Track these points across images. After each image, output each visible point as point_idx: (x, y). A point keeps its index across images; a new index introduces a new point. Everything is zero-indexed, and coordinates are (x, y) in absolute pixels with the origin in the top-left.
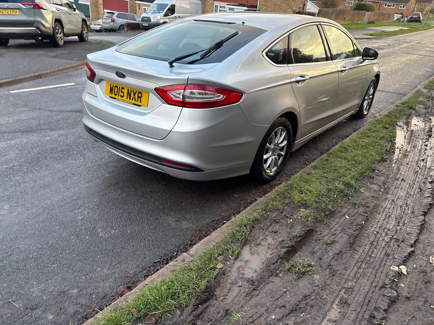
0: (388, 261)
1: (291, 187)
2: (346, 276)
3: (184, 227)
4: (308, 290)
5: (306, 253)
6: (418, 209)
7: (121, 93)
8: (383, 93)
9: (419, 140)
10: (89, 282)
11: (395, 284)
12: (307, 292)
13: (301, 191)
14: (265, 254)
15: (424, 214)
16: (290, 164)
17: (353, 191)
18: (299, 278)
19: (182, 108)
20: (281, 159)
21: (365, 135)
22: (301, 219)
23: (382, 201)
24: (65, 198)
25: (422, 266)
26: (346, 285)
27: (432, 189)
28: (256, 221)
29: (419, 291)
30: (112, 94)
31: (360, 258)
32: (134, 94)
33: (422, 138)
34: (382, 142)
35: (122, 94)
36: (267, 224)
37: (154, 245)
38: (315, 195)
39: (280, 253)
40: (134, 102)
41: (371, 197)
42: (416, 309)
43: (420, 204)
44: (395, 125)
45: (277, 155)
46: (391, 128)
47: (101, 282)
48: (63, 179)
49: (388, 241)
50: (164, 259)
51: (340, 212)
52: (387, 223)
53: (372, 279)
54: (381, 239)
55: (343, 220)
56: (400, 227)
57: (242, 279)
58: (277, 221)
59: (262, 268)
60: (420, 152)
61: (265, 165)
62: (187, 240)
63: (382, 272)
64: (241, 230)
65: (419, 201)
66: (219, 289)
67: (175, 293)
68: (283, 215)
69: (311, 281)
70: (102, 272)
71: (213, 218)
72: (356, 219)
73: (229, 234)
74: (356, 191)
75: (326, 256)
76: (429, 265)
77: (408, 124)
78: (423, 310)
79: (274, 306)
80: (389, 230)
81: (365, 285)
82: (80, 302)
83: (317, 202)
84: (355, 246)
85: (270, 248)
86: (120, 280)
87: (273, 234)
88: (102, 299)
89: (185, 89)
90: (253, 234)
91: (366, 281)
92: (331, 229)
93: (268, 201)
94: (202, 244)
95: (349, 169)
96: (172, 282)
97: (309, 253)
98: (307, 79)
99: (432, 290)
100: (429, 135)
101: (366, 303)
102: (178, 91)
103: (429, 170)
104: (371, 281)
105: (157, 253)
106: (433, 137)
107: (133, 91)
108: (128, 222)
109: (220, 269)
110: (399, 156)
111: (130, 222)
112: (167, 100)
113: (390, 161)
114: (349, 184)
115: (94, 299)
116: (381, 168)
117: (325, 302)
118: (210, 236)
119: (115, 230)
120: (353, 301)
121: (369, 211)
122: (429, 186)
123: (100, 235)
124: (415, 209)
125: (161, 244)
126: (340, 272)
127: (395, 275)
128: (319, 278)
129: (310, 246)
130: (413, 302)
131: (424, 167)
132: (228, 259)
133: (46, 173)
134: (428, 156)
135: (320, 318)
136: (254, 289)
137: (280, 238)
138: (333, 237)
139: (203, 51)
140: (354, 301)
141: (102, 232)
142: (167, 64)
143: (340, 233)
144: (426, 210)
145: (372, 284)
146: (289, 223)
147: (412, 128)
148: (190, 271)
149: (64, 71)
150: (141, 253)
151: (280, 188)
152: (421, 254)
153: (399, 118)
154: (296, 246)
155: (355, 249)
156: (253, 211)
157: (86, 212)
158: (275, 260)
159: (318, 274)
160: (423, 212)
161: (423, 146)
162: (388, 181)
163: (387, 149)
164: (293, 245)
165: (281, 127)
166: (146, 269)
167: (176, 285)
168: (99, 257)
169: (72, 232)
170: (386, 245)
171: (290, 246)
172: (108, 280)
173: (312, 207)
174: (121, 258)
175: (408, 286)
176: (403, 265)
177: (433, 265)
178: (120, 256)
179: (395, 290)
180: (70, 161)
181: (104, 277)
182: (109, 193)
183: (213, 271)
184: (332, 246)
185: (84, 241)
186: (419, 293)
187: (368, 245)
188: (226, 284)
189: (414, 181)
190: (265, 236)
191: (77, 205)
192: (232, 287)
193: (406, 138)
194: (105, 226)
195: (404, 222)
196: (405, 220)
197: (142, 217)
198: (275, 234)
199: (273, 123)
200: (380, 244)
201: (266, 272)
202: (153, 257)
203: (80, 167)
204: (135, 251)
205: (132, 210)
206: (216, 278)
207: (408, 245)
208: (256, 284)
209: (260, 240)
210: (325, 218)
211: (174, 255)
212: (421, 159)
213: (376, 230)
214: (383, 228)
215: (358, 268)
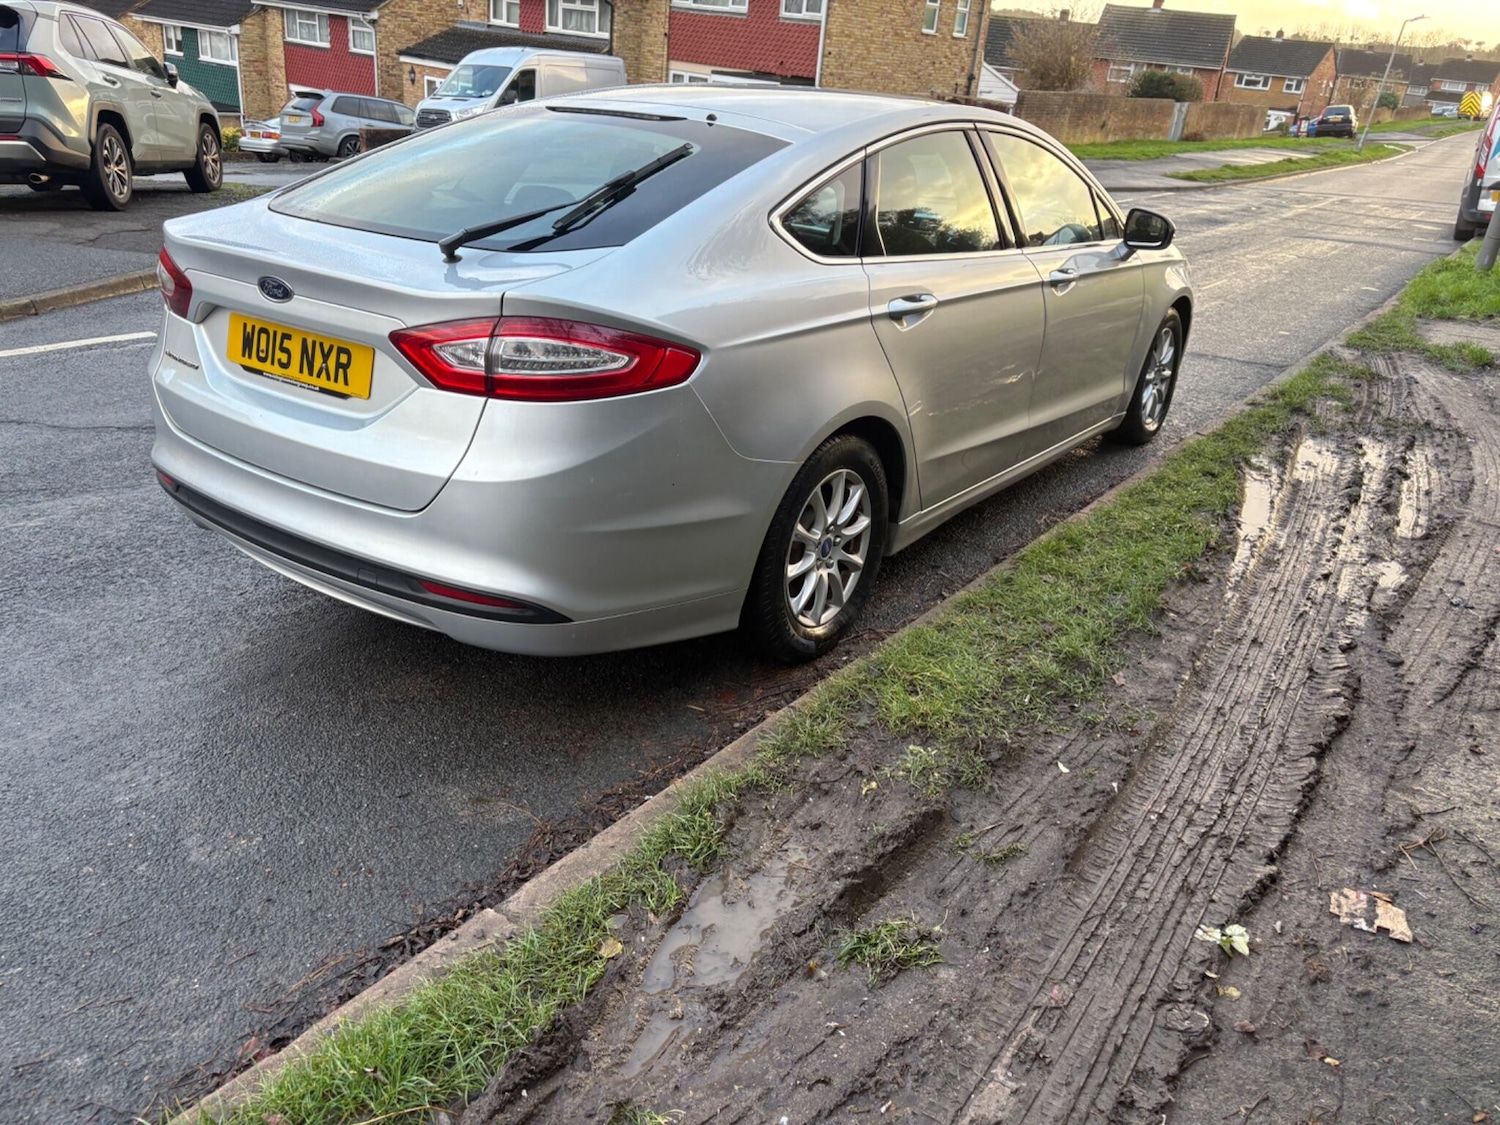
0: (1189, 910)
1: (880, 673)
2: (1044, 966)
3: (502, 820)
4: (911, 1022)
5: (917, 894)
6: (1298, 738)
7: (279, 355)
8: (1215, 362)
9: (1319, 512)
10: (133, 1028)
12: (907, 1028)
13: (911, 683)
14: (774, 904)
15: (1316, 750)
16: (887, 599)
17: (1087, 683)
18: (886, 982)
19: (483, 399)
20: (853, 578)
21: (1140, 498)
22: (906, 778)
23: (1183, 713)
24: (76, 732)
25: (1303, 924)
26: (1043, 1000)
27: (1347, 671)
28: (752, 789)
29: (1290, 1011)
30: (250, 357)
31: (1095, 903)
32: (326, 357)
33: (1327, 504)
34: (1198, 519)
35: (284, 358)
36: (790, 801)
37: (386, 888)
38: (958, 698)
39: (823, 896)
40: (323, 382)
41: (1149, 700)
42: (1278, 1073)
43: (1307, 719)
44: (1242, 464)
45: (835, 566)
47: (178, 1026)
48: (76, 665)
49: (1192, 843)
50: (418, 935)
51: (1041, 753)
53: (1131, 975)
54: (1171, 838)
55: (1050, 779)
56: (1235, 798)
57: (685, 992)
58: (825, 787)
59: (760, 952)
60: (1317, 552)
61: (793, 601)
62: (506, 865)
63: (1166, 950)
64: (694, 821)
65: (1306, 710)
66: (599, 1031)
67: (439, 1050)
68: (845, 766)
69: (924, 989)
70: (184, 991)
71: (606, 786)
72: (1092, 775)
73: (654, 839)
74: (1099, 680)
75: (983, 904)
76: (1328, 922)
77: (1283, 460)
78: (1299, 1075)
79: (791, 1081)
80: (1198, 808)
81: (1107, 993)
82: (95, 1101)
83: (965, 721)
84: (1083, 865)
85: (793, 882)
86: (249, 1018)
87: (809, 834)
88: (176, 1087)
89: (492, 336)
91: (1110, 981)
92: (1005, 812)
93: (798, 720)
94: (553, 876)
95: (1078, 608)
96: (431, 1012)
97: (926, 893)
98: (928, 309)
99: (1333, 1004)
100: (1350, 496)
101: (1105, 1057)
102: (470, 344)
103: (1342, 609)
104: (1128, 979)
105: (396, 914)
107: (321, 345)
108: (302, 808)
109: (612, 961)
110: (1247, 565)
111: (306, 810)
112: (435, 375)
113: (1219, 580)
114: (1074, 657)
115: (145, 1088)
116: (1186, 606)
117: (966, 1058)
118: (587, 847)
119: (251, 839)
120: (1062, 1052)
121: (1136, 747)
122: (1338, 660)
123: (192, 859)
124: (1287, 735)
125: (411, 883)
126: (1027, 954)
127: (1208, 956)
128: (953, 977)
129: (933, 870)
130: (1268, 1047)
131: (1327, 601)
132: (643, 925)
133: (15, 646)
134: (1344, 563)
135: (945, 1117)
136: (723, 1026)
137: (830, 845)
138: (1011, 838)
139: (564, 206)
140: (1066, 1052)
141: (201, 845)
142: (436, 252)
143: (1037, 822)
144: (1324, 740)
145: (1129, 990)
146: (866, 795)
147: (1297, 475)
148: (499, 972)
149: (122, 292)
150: (337, 916)
151: (845, 675)
152: (1301, 886)
153: (1256, 443)
154: (880, 870)
155: (1081, 876)
156: (745, 756)
157: (148, 777)
158: (807, 921)
159: (951, 966)
160: (1315, 745)
161: (1330, 531)
162: (1208, 645)
163: (1208, 544)
164: (868, 869)
165: (845, 471)
166: (347, 974)
167: (443, 1023)
168: (177, 936)
169: (87, 851)
170: (1185, 858)
171: (859, 870)
172: (205, 1017)
173: (944, 737)
174: (260, 938)
175: (1252, 994)
176: (1237, 923)
177: (1341, 920)
178: (258, 931)
179: (1205, 1009)
180: (111, 599)
181: (190, 1009)
182: (241, 708)
183: (585, 966)
184: (1007, 867)
185: (128, 883)
186: (1287, 1017)
187: (1125, 859)
188: (628, 1013)
189: (1291, 646)
190: (779, 842)
191: (118, 755)
192: (646, 1021)
193: (1276, 506)
194: (214, 824)
195: (1249, 780)
196: (1255, 773)
197: (353, 791)
198: (815, 832)
199: (814, 453)
200: (1164, 856)
201: (773, 965)
202: (380, 929)
203: (144, 620)
204: (314, 909)
205: (319, 766)
206: (593, 991)
207: (1257, 856)
208: (732, 1009)
209: (762, 855)
210: (987, 773)
211: (457, 917)
212: (1319, 572)
213: (1158, 810)
214: (1179, 801)
215: (1088, 937)
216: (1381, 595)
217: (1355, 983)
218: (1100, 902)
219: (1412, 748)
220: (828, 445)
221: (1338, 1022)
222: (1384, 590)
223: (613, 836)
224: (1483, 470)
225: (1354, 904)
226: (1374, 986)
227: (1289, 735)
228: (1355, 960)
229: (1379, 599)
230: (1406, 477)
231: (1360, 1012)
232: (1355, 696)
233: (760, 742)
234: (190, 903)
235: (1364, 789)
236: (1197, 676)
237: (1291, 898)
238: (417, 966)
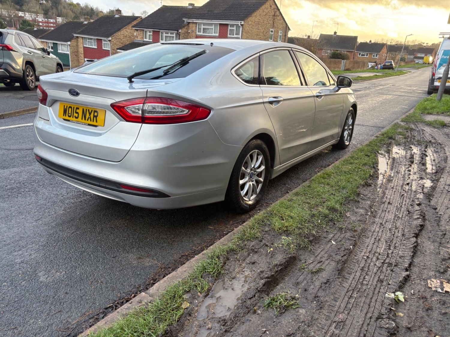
0: (382, 288)
1: (271, 214)
2: (335, 307)
3: (147, 264)
4: (291, 328)
5: (289, 284)
6: (408, 232)
7: (75, 114)
8: (363, 126)
9: (402, 166)
11: (393, 313)
12: (290, 330)
13: (281, 217)
14: (241, 289)
15: (415, 235)
16: (271, 193)
17: (338, 216)
18: (281, 314)
19: (141, 124)
20: (260, 186)
21: (347, 162)
22: (282, 247)
23: (370, 225)
24: (5, 239)
25: (421, 291)
26: (336, 319)
27: (420, 211)
28: (231, 251)
29: (421, 320)
30: (66, 116)
31: (350, 286)
32: (90, 114)
33: (404, 164)
34: (365, 168)
35: (77, 115)
36: (244, 255)
37: (107, 288)
38: (297, 221)
39: (258, 285)
40: (89, 122)
41: (358, 221)
43: (410, 226)
44: (376, 153)
45: (254, 181)
46: (373, 155)
48: (6, 219)
49: (380, 265)
50: (118, 303)
51: (325, 238)
52: (377, 246)
53: (366, 310)
54: (372, 264)
55: (330, 246)
56: (391, 251)
57: (212, 319)
58: (256, 250)
59: (237, 305)
60: (404, 177)
61: (242, 192)
62: (149, 279)
63: (376, 301)
64: (212, 262)
65: (409, 223)
66: (182, 334)
68: (262, 244)
69: (295, 316)
70: (35, 324)
71: (182, 253)
72: (343, 245)
73: (199, 268)
74: (342, 215)
75: (312, 287)
76: (428, 290)
77: (389, 152)
80: (379, 254)
81: (358, 316)
83: (300, 228)
84: (345, 273)
85: (247, 281)
86: (58, 333)
87: (251, 265)
89: (144, 103)
91: (359, 312)
92: (316, 257)
93: (245, 229)
94: (165, 281)
95: (332, 194)
96: (122, 329)
97: (292, 284)
98: (280, 101)
99: (435, 317)
100: (411, 161)
102: (137, 106)
103: (415, 193)
104: (365, 311)
105: (110, 296)
106: (415, 163)
107: (89, 110)
108: (79, 262)
109: (186, 309)
110: (383, 181)
111: (81, 263)
112: (125, 117)
113: (375, 185)
114: (333, 208)
116: (366, 193)
118: (177, 271)
119: (61, 273)
121: (356, 235)
122: (417, 208)
123: (41, 280)
125: (116, 286)
126: (329, 303)
127: (391, 303)
128: (304, 312)
129: (294, 277)
130: (415, 333)
131: (409, 191)
132: (197, 297)
134: (412, 180)
136: (226, 331)
137: (259, 269)
138: (319, 265)
139: (167, 66)
141: (44, 275)
142: (126, 80)
143: (327, 260)
144: (417, 232)
145: (366, 315)
146: (269, 253)
147: (393, 156)
148: (147, 314)
150: (90, 298)
151: (259, 215)
152: (418, 278)
153: (380, 147)
154: (277, 276)
155: (344, 277)
156: (228, 241)
157: (27, 253)
158: (253, 294)
159: (303, 308)
160: (414, 234)
161: (406, 171)
162: (374, 204)
163: (370, 174)
164: (273, 276)
165: (257, 150)
166: (93, 317)
167: (126, 333)
168: (34, 305)
169: (5, 278)
170: (378, 270)
171: (270, 276)
172: (42, 334)
173: (294, 233)
174: (63, 306)
175: (407, 315)
176: (399, 291)
177: (433, 289)
178: (62, 304)
179: (393, 320)
180: (20, 199)
181: (37, 331)
182: (60, 231)
183: (177, 311)
184: (319, 274)
185: (18, 288)
186: (420, 322)
187: (358, 271)
188: (192, 327)
189: (401, 204)
190: (241, 268)
191: (18, 246)
192: (198, 330)
193: (389, 164)
194: (49, 268)
195: (395, 245)
196: (396, 243)
197: (97, 256)
198: (253, 265)
199: (247, 144)
200: (371, 270)
201: (242, 309)
202: (105, 302)
203: (30, 204)
204: (82, 296)
205: (86, 248)
206: (179, 320)
207: (402, 269)
208: (229, 325)
209: (236, 273)
210: (309, 244)
211: (132, 297)
212: (406, 183)
213: (366, 255)
214: (373, 252)
215: (349, 297)
217: (441, 310)
218: (351, 285)
219: (445, 234)
220: (251, 142)
221: (438, 323)
222: (427, 188)
223: (185, 267)
224: (449, 154)
225: (436, 284)
226: (448, 311)
227: (405, 231)
228: (440, 302)
229: (425, 190)
230: (427, 156)
231: (445, 320)
232: (424, 219)
233: (233, 237)
234: (39, 294)
235: (432, 247)
236: (372, 214)
237: (415, 283)
238: (117, 313)
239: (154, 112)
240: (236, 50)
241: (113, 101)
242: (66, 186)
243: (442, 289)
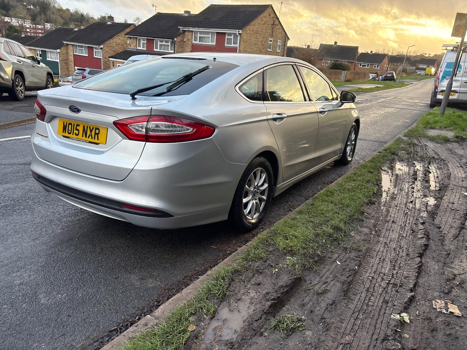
0: (387, 309)
1: (275, 233)
2: (342, 329)
3: (151, 286)
5: (295, 306)
6: (413, 251)
8: (365, 141)
9: (405, 183)
11: (398, 335)
13: (285, 237)
15: (420, 255)
16: (273, 211)
17: (342, 235)
18: (288, 336)
19: (145, 142)
20: (263, 204)
21: (350, 179)
22: (287, 267)
23: (374, 244)
25: (425, 312)
26: (343, 341)
27: (424, 230)
28: (236, 272)
29: (426, 341)
30: (65, 133)
32: (91, 131)
33: (407, 181)
34: (369, 185)
35: (77, 132)
36: (249, 276)
37: (111, 310)
38: (301, 241)
40: (90, 139)
41: (363, 240)
43: (414, 246)
44: (380, 169)
45: (258, 199)
46: (376, 172)
49: (385, 286)
50: (122, 326)
51: (330, 258)
52: (382, 267)
54: (377, 285)
55: (335, 266)
56: (396, 271)
57: (219, 342)
58: (260, 271)
59: (243, 327)
60: (407, 194)
61: (245, 211)
62: (153, 301)
63: (382, 322)
64: (218, 283)
65: (413, 243)
68: (267, 264)
69: (302, 339)
70: (39, 348)
71: (185, 273)
72: (348, 265)
73: (204, 290)
74: (346, 235)
75: (318, 308)
76: (433, 311)
77: (392, 168)
80: (384, 275)
81: (364, 339)
83: (304, 248)
84: (350, 294)
85: (253, 303)
87: (256, 286)
89: (148, 122)
90: (233, 288)
91: (365, 334)
92: (321, 277)
93: (249, 249)
94: (170, 303)
95: (336, 212)
97: (298, 305)
98: (284, 118)
99: (440, 338)
100: (414, 178)
102: (141, 124)
103: (418, 212)
104: (371, 333)
105: (114, 319)
106: (418, 180)
107: (90, 127)
108: (80, 284)
109: (192, 332)
110: (386, 199)
112: (128, 135)
113: (379, 203)
114: (337, 227)
116: (370, 211)
118: (181, 293)
119: (62, 295)
121: (361, 255)
122: (421, 227)
123: (42, 302)
124: (409, 251)
125: (119, 308)
126: (335, 325)
127: (396, 324)
128: (311, 334)
129: (300, 298)
131: (413, 209)
132: (203, 319)
134: (416, 198)
137: (264, 290)
138: (324, 286)
139: (170, 83)
141: (45, 297)
142: (128, 97)
143: (332, 280)
144: (421, 252)
145: (372, 337)
146: (274, 273)
147: (397, 172)
148: (154, 337)
149: (21, 124)
150: (93, 320)
151: (263, 234)
152: (422, 299)
153: (383, 163)
154: (282, 298)
155: (349, 298)
156: (232, 261)
157: (26, 275)
158: (259, 316)
159: (309, 330)
160: (419, 253)
161: (410, 189)
162: (379, 223)
163: (374, 192)
164: (279, 297)
165: (260, 168)
166: (97, 341)
168: (37, 329)
169: (5, 300)
170: (383, 291)
171: (276, 298)
173: (299, 254)
174: (66, 329)
175: (413, 336)
176: (404, 312)
177: (437, 310)
178: (65, 327)
179: (398, 342)
180: (15, 217)
182: (59, 251)
183: (184, 334)
184: (324, 295)
185: (19, 311)
186: (425, 344)
187: (363, 292)
189: (405, 223)
190: (246, 290)
191: (16, 267)
193: (392, 181)
194: (49, 290)
195: (399, 265)
196: (401, 263)
197: (98, 277)
198: (259, 286)
199: (251, 162)
200: (376, 291)
201: (249, 332)
202: (109, 324)
203: (26, 223)
204: (85, 318)
205: (86, 269)
206: (186, 343)
207: (407, 290)
208: (236, 348)
209: (241, 294)
210: (314, 265)
211: (136, 319)
212: (409, 201)
213: (371, 276)
214: (378, 273)
215: (355, 319)
216: (429, 207)
217: (446, 331)
218: (357, 307)
219: (449, 254)
220: (255, 160)
221: (442, 345)
222: (430, 206)
223: (189, 289)
224: (453, 170)
225: (440, 305)
226: (452, 331)
227: (410, 251)
228: (444, 323)
229: (429, 208)
230: (430, 173)
231: (449, 341)
232: (428, 238)
233: (237, 257)
234: (41, 317)
235: (437, 267)
236: (377, 233)
237: (420, 304)
238: (123, 337)
239: (158, 131)
240: (240, 66)
241: (115, 119)
242: (62, 204)
243: (447, 311)
